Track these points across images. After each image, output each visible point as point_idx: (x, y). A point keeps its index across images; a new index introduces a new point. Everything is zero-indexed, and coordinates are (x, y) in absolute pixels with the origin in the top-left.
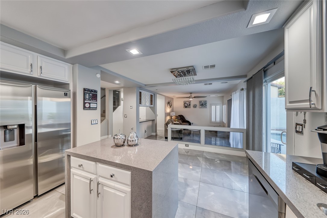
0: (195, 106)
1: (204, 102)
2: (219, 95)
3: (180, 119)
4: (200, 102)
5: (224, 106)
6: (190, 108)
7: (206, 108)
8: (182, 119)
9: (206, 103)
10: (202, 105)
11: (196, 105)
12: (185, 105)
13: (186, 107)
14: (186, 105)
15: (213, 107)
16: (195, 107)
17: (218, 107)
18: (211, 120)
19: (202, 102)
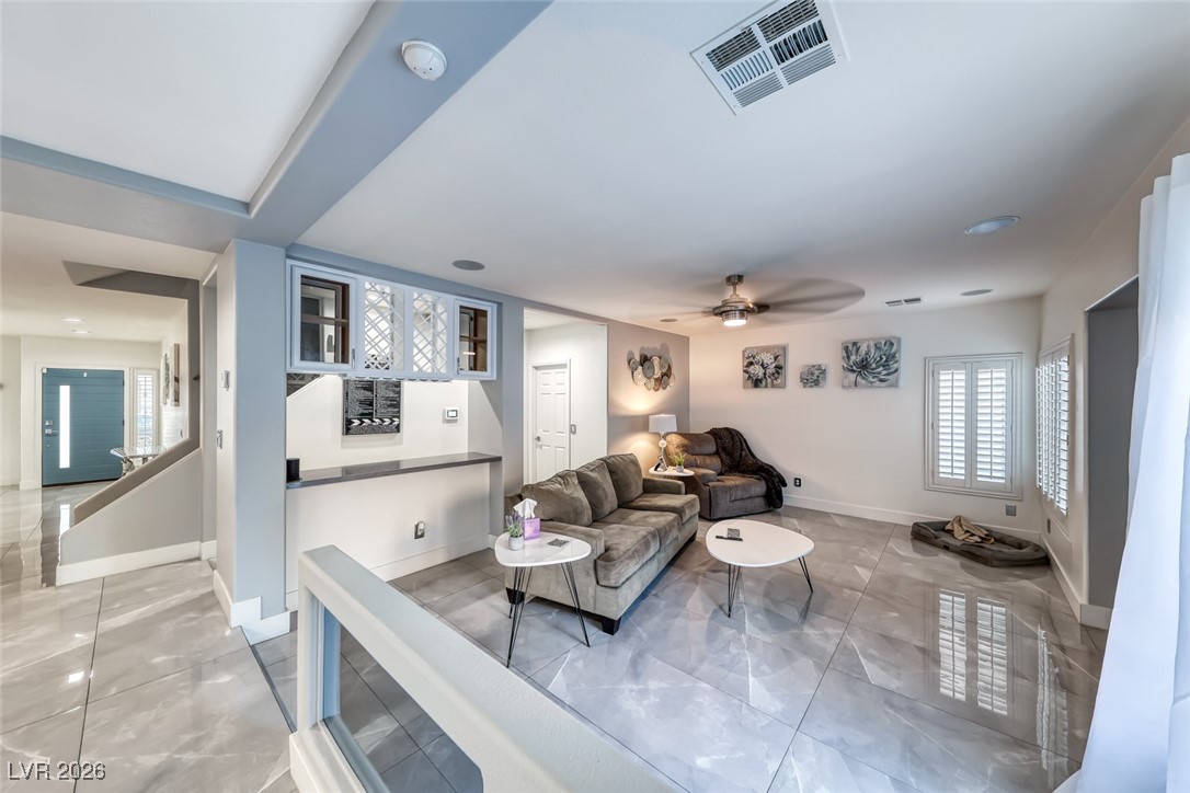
0: (813, 378)
1: (877, 347)
2: (1004, 284)
3: (717, 453)
4: (846, 349)
5: (1045, 371)
6: (783, 386)
7: (895, 385)
8: (730, 455)
9: (892, 357)
10: (863, 367)
11: (819, 368)
12: (751, 369)
13: (757, 383)
14: (757, 371)
15: (951, 383)
16: (816, 383)
17: (995, 383)
18: (934, 473)
19: (863, 349)
